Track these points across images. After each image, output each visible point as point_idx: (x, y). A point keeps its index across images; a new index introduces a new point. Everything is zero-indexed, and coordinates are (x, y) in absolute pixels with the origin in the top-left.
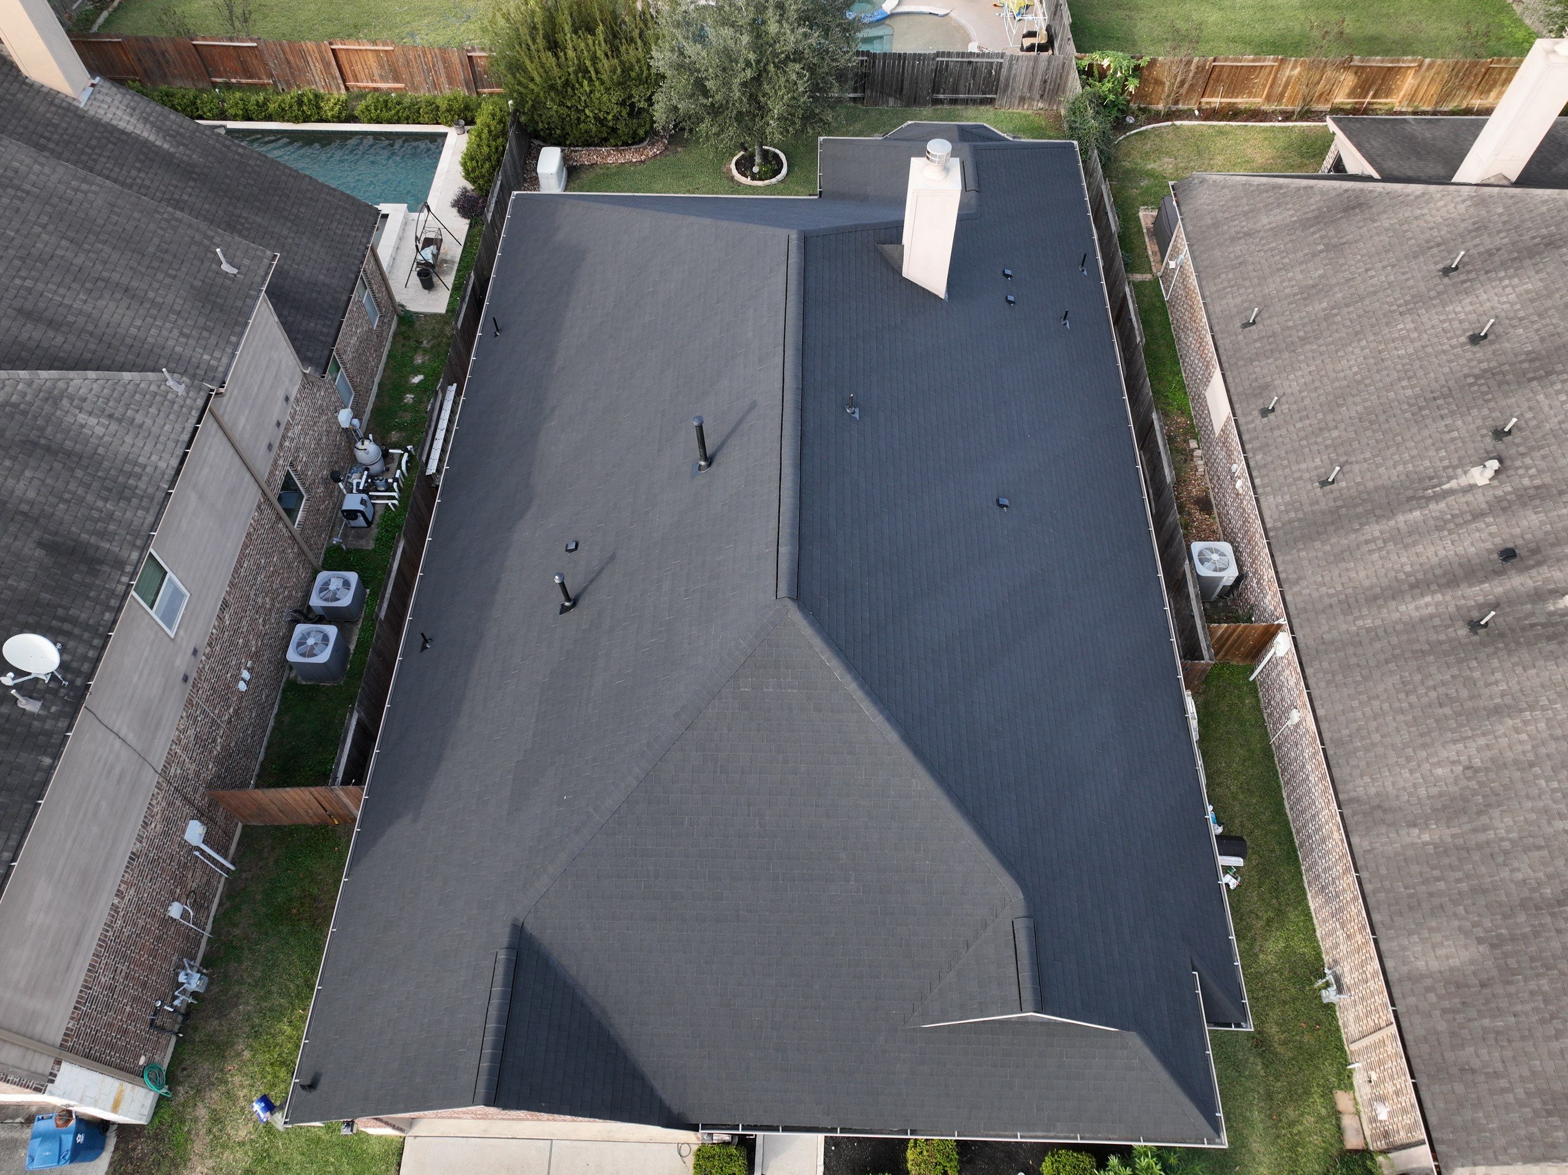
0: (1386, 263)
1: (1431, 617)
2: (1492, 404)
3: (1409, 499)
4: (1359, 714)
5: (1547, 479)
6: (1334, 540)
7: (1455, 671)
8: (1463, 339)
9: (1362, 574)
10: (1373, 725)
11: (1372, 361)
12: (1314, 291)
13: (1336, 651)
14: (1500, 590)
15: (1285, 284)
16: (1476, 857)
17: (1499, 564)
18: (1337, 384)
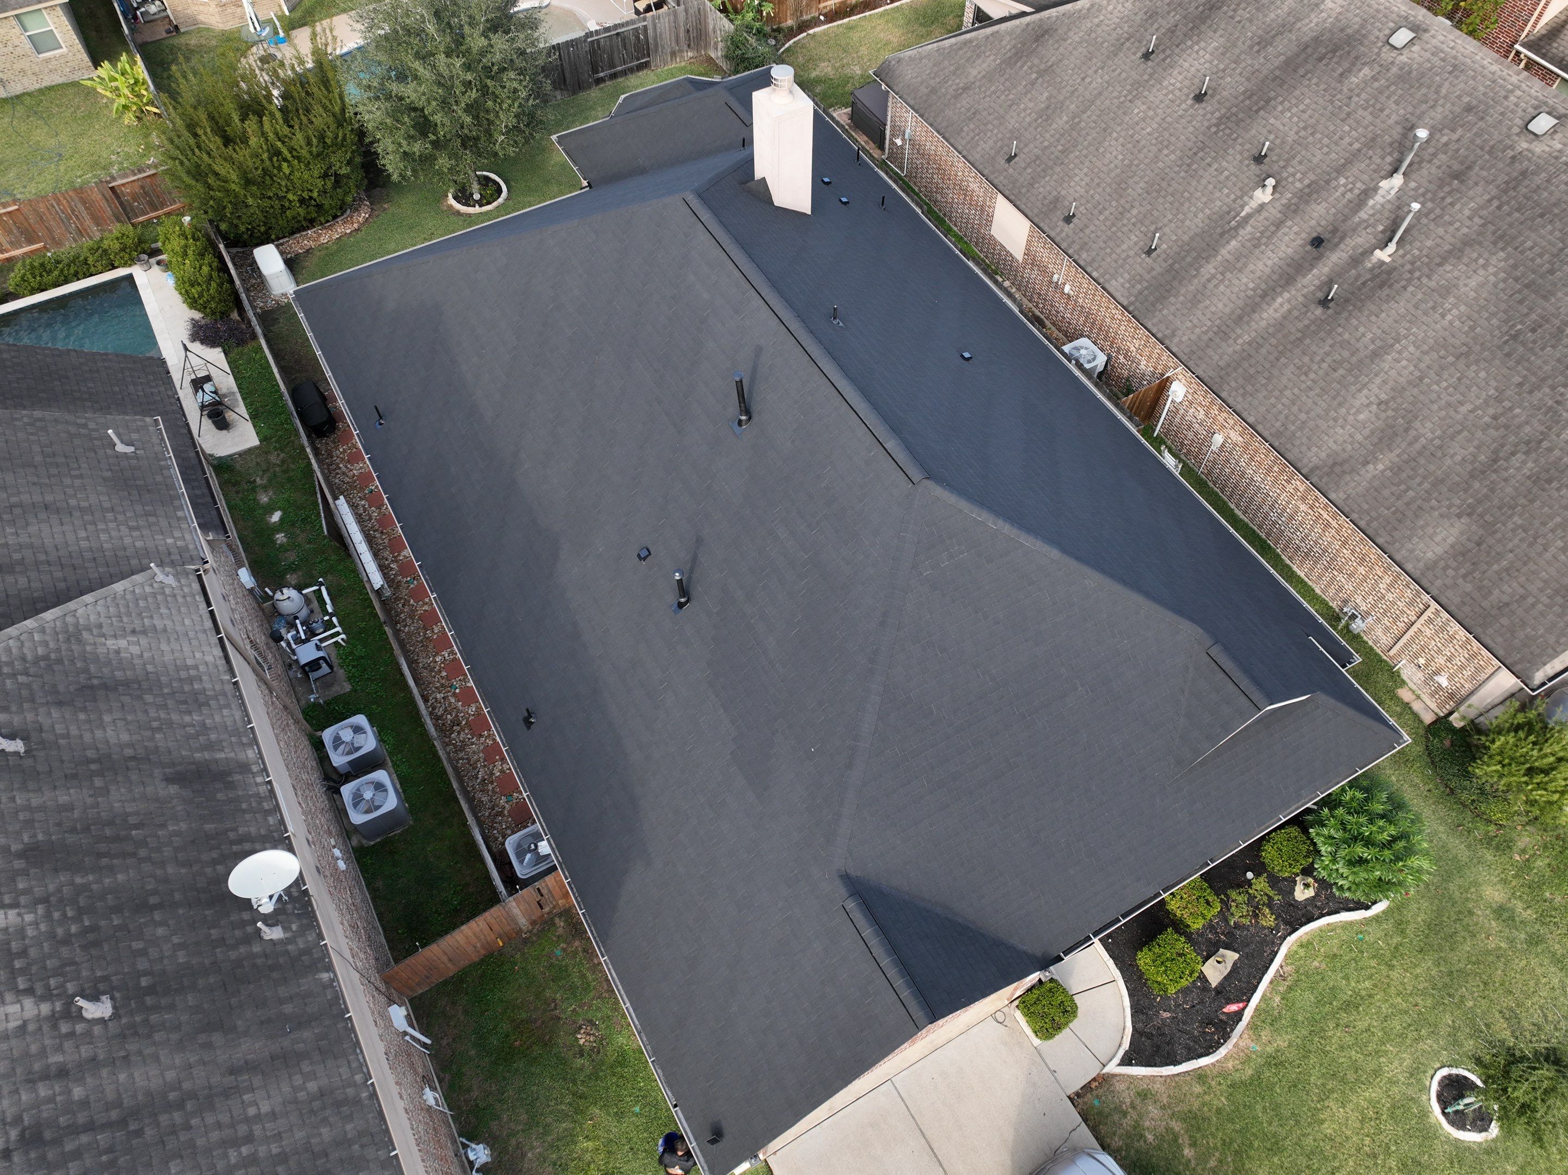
0: (1094, 68)
1: (1290, 311)
2: (1240, 140)
3: (1222, 235)
4: (1280, 406)
5: (1312, 177)
6: (1183, 291)
7: (1330, 342)
8: (1190, 102)
9: (1220, 305)
10: (1295, 409)
11: (1130, 146)
12: (1050, 111)
13: (1235, 370)
14: (1326, 270)
15: (1023, 115)
16: (1422, 461)
17: (1315, 252)
18: (1113, 175)
